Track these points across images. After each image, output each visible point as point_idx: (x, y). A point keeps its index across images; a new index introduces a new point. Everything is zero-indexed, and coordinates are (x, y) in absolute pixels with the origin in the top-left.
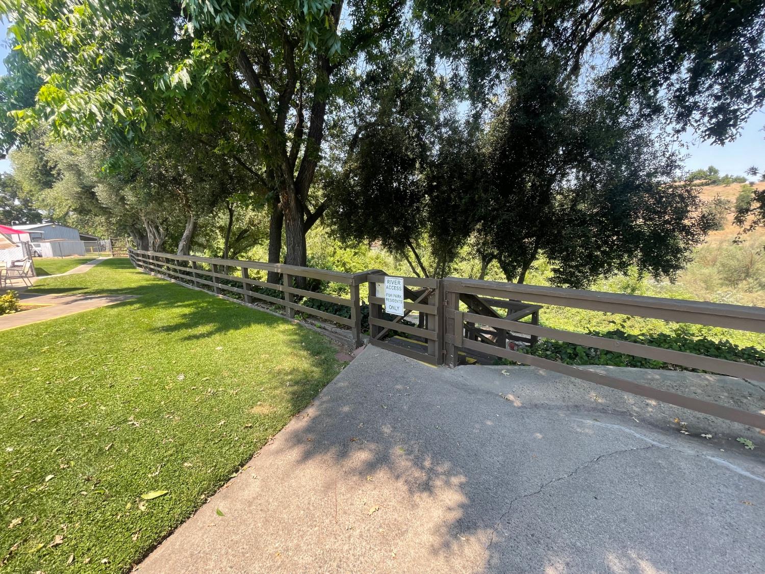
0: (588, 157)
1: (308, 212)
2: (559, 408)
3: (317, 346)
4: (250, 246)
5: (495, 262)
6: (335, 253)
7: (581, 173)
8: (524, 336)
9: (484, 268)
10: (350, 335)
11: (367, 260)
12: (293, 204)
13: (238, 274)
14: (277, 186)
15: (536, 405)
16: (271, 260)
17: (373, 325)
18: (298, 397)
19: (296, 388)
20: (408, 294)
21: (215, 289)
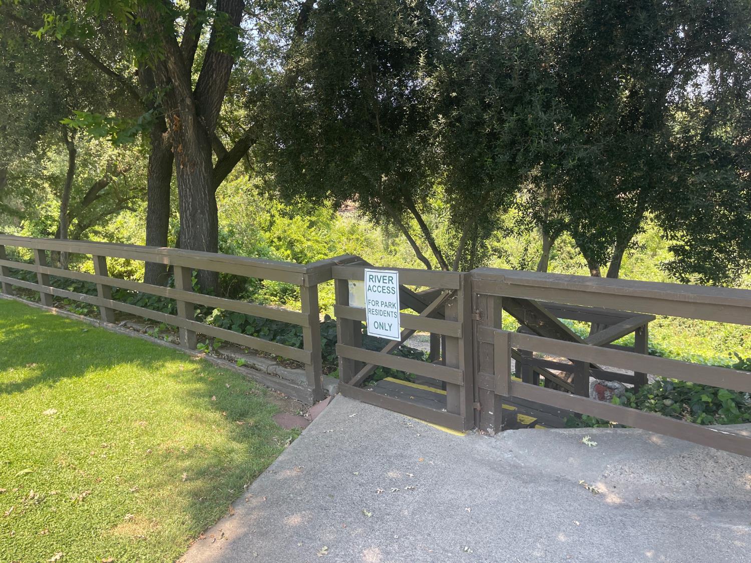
0: (728, 44)
1: (221, 148)
2: (689, 505)
3: (240, 402)
4: (111, 212)
5: (566, 236)
6: (272, 223)
7: (718, 72)
8: (623, 372)
9: (548, 246)
10: (302, 379)
11: (334, 236)
12: (190, 134)
13: (88, 266)
14: (159, 101)
15: (647, 502)
16: (150, 241)
17: (345, 359)
18: (203, 502)
19: (199, 483)
20: (407, 299)
21: (42, 296)
